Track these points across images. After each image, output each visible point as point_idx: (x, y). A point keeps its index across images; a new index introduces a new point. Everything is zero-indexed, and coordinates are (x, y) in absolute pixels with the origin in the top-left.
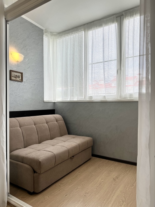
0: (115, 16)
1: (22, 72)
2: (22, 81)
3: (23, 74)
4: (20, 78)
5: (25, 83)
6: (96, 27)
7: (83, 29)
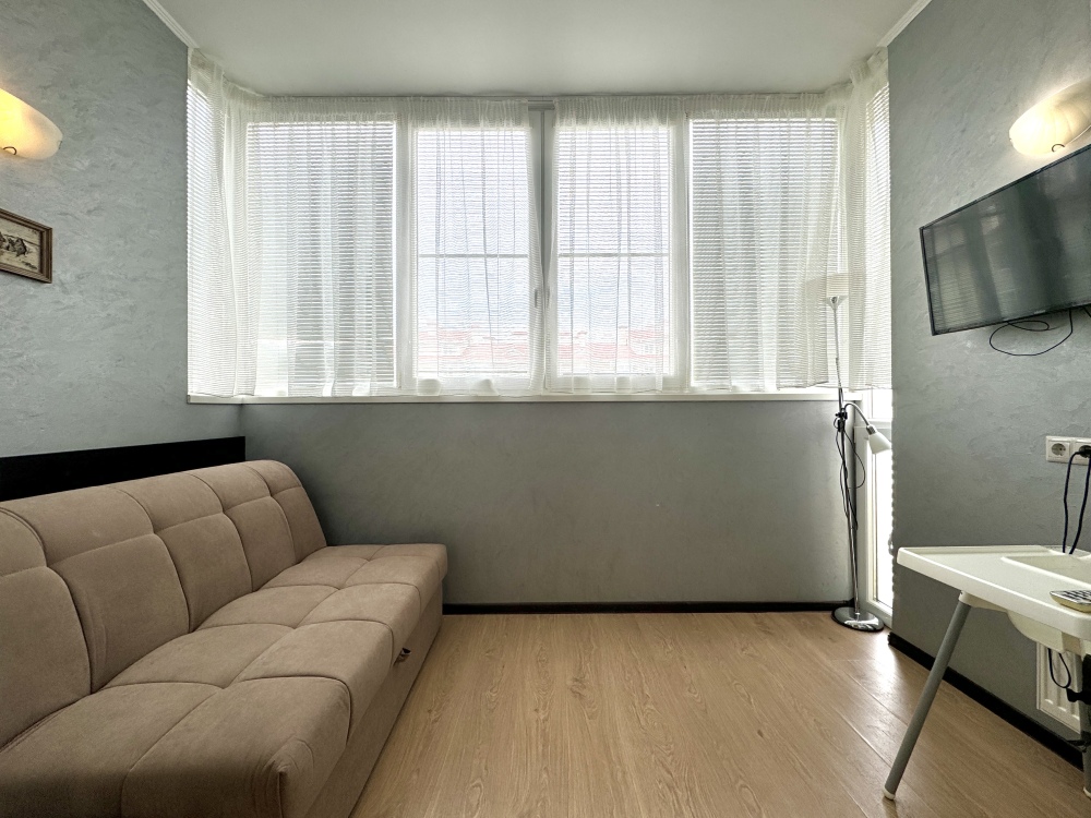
0: (525, 101)
1: (48, 225)
2: (49, 276)
3: (55, 235)
4: (33, 257)
5: (65, 292)
6: (454, 119)
7: (393, 114)
